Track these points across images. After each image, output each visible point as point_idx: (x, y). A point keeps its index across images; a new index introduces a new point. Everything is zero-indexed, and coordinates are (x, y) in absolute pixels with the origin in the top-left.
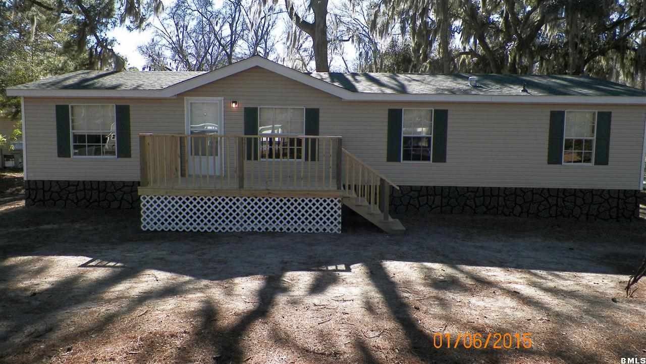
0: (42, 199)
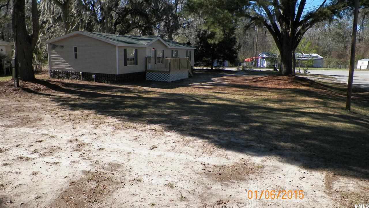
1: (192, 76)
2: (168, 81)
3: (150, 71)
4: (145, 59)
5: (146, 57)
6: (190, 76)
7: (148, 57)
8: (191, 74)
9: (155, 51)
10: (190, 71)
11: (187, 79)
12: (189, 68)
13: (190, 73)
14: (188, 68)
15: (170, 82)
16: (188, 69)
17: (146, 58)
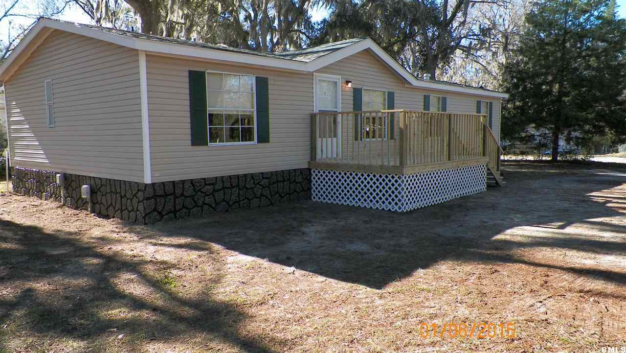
0: (173, 209)
1: (503, 183)
2: (396, 208)
3: (330, 167)
4: (308, 121)
5: (316, 111)
6: (492, 186)
7: (323, 113)
8: (497, 175)
9: (357, 94)
10: (490, 166)
11: (480, 195)
12: (487, 153)
13: (494, 171)
14: (484, 155)
15: (402, 213)
16: (487, 159)
17: (313, 117)
